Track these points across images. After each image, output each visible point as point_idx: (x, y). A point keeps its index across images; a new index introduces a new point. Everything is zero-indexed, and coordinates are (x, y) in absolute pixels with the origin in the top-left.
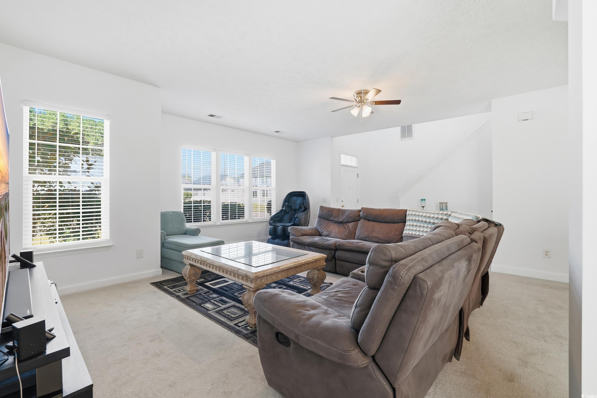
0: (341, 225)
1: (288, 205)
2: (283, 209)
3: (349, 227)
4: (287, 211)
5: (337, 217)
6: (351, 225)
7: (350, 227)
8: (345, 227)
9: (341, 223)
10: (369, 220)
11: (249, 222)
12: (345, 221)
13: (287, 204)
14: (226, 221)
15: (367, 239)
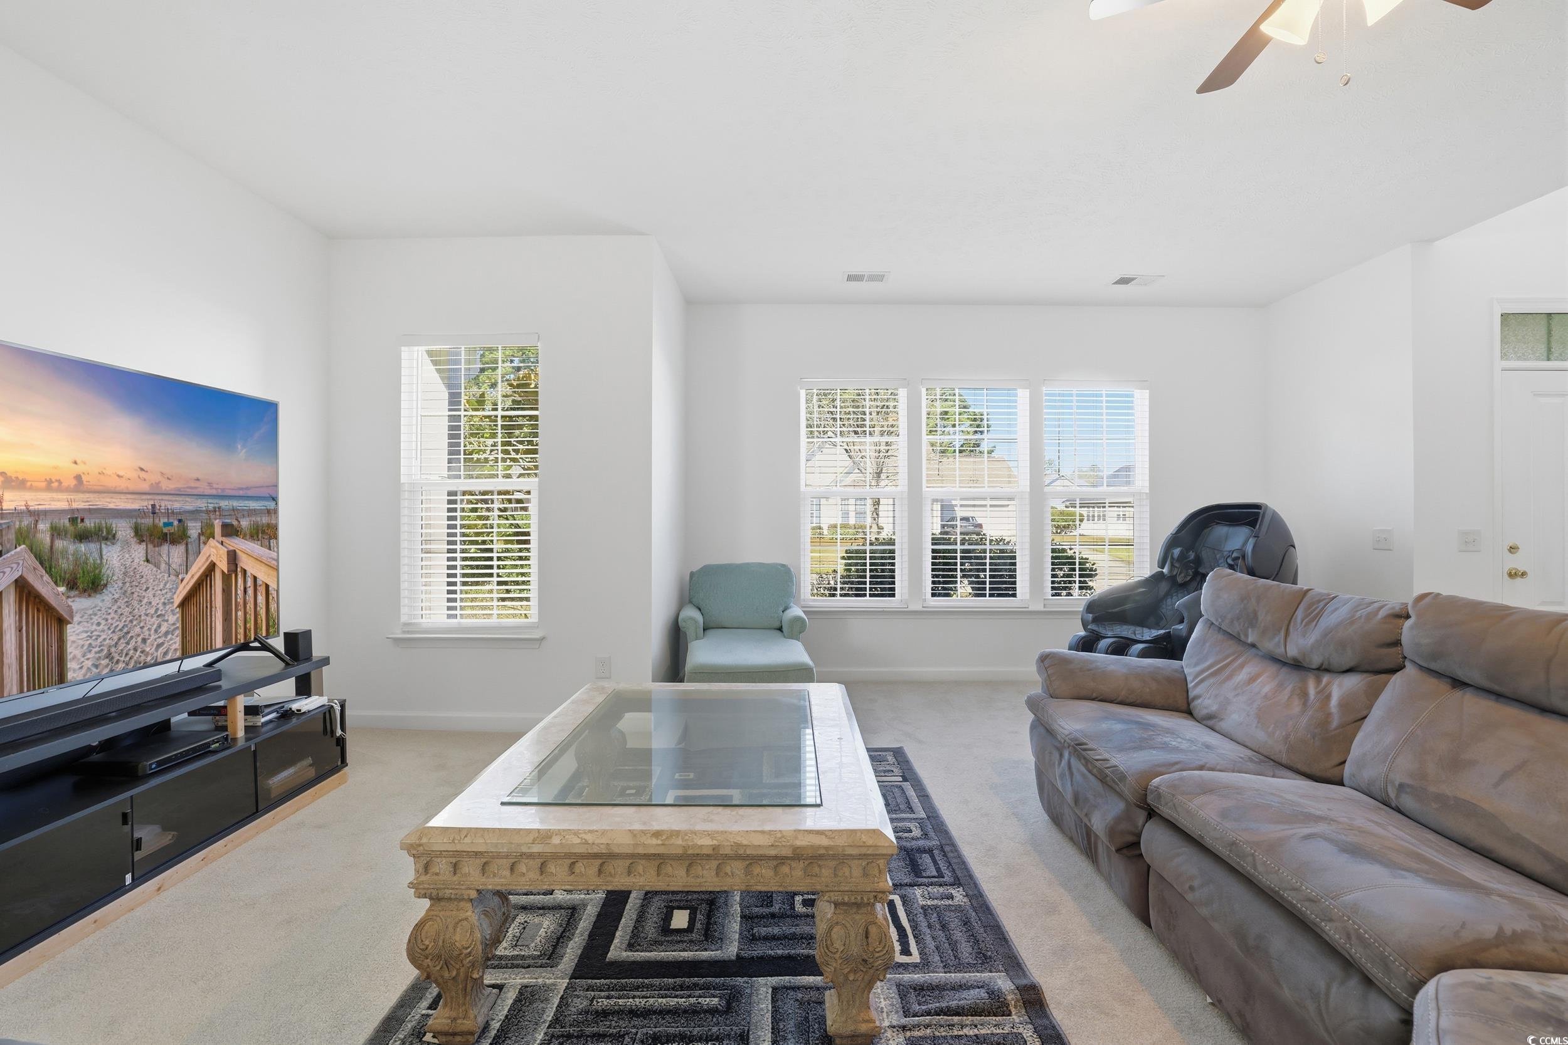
0: (1291, 680)
1: (1182, 556)
2: (1164, 570)
3: (1328, 697)
4: (1180, 580)
5: (1279, 630)
6: (1341, 688)
7: (1334, 701)
8: (1304, 694)
9: (1297, 665)
10: (1458, 683)
11: (1030, 609)
12: (1316, 660)
13: (1177, 552)
14: (939, 601)
15: (1408, 802)
